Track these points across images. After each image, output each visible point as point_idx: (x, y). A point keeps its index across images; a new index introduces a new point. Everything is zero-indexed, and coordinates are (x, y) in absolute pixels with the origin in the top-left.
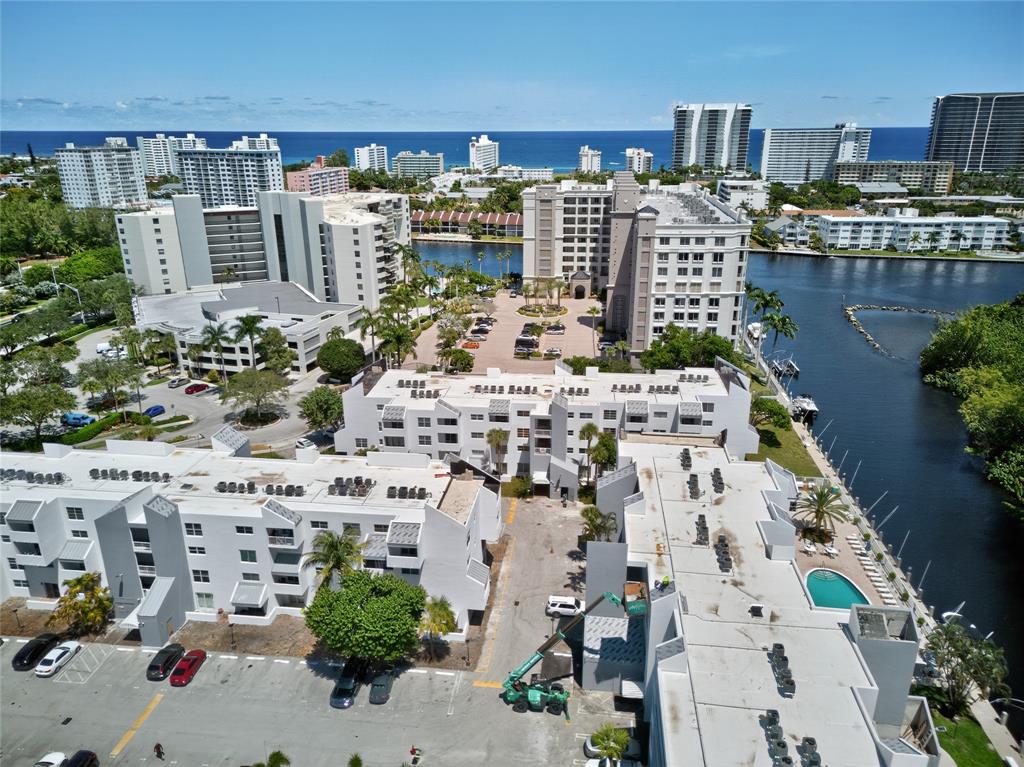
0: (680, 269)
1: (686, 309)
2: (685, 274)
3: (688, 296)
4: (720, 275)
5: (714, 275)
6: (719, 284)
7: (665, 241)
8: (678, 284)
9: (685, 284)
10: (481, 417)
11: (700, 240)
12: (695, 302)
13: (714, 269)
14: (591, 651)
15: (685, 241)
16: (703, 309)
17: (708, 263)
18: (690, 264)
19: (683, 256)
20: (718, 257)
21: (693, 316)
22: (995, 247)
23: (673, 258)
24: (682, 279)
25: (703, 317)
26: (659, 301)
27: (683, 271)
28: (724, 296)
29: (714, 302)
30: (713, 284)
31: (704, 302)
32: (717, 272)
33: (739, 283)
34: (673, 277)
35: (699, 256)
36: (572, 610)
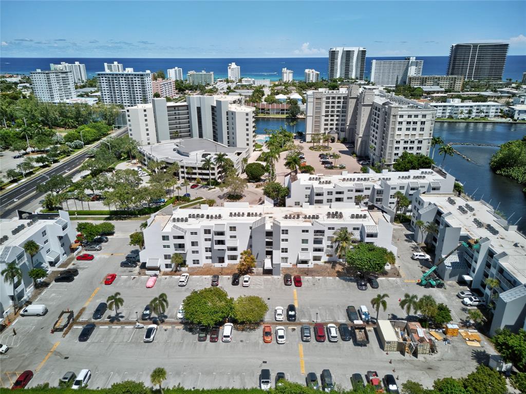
0: (407, 128)
1: (409, 145)
2: (409, 130)
3: (410, 140)
4: (423, 130)
5: (421, 130)
6: (423, 134)
7: (401, 116)
8: (406, 135)
9: (409, 135)
10: (352, 191)
11: (416, 116)
12: (412, 142)
13: (421, 128)
14: (448, 266)
15: (410, 116)
16: (416, 145)
17: (418, 126)
18: (411, 126)
19: (409, 123)
20: (423, 123)
21: (411, 148)
22: (495, 116)
23: (404, 124)
24: (408, 133)
25: (415, 148)
26: (398, 142)
27: (408, 129)
28: (424, 139)
29: (420, 142)
30: (420, 134)
31: (416, 142)
32: (422, 129)
33: (430, 134)
34: (404, 132)
35: (415, 123)
36: (424, 257)
